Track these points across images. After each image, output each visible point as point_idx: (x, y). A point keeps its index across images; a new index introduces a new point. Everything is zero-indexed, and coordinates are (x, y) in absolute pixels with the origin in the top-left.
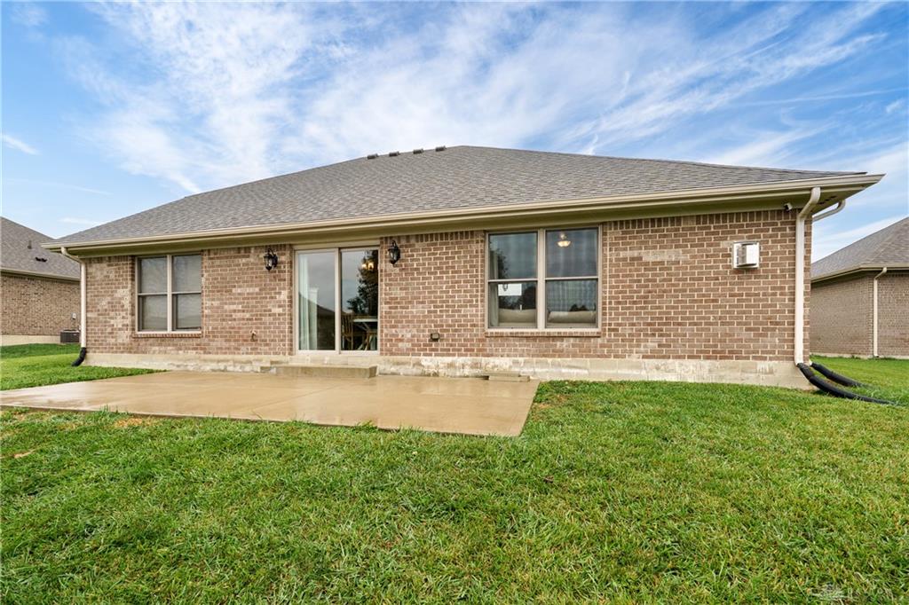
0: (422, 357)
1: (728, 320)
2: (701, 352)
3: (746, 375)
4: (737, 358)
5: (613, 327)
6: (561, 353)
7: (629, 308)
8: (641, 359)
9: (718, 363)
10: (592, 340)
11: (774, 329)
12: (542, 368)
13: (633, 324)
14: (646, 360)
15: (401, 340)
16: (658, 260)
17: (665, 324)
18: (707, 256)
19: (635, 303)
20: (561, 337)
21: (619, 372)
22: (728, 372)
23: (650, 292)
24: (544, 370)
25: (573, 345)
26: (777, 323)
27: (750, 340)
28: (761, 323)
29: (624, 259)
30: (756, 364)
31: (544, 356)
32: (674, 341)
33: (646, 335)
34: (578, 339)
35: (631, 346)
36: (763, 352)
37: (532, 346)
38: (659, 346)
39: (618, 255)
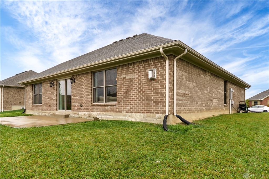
0: (79, 112)
1: (148, 99)
2: (141, 110)
3: (153, 119)
4: (151, 113)
5: (119, 102)
6: (107, 111)
7: (123, 95)
8: (126, 113)
9: (145, 114)
10: (114, 106)
11: (161, 102)
12: (103, 116)
13: (124, 101)
14: (127, 113)
15: (75, 107)
16: (130, 78)
17: (132, 100)
18: (142, 76)
19: (124, 93)
20: (107, 105)
21: (121, 117)
22: (148, 118)
23: (128, 89)
24: (104, 116)
25: (110, 108)
26: (162, 100)
27: (154, 106)
28: (158, 100)
29: (122, 78)
30: (156, 115)
31: (104, 112)
32: (134, 106)
33: (127, 104)
34: (111, 106)
35: (123, 109)
36: (158, 111)
37: (101, 109)
38: (130, 108)
39: (120, 77)
